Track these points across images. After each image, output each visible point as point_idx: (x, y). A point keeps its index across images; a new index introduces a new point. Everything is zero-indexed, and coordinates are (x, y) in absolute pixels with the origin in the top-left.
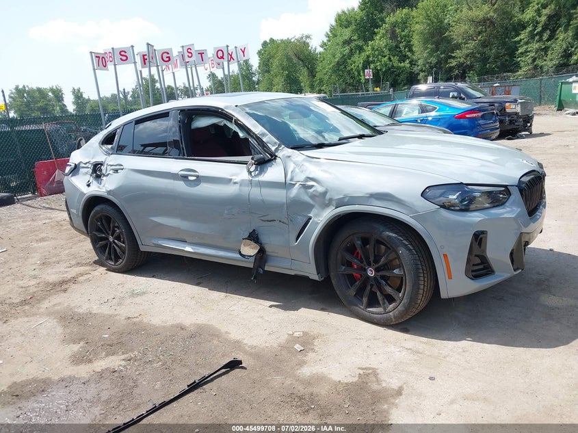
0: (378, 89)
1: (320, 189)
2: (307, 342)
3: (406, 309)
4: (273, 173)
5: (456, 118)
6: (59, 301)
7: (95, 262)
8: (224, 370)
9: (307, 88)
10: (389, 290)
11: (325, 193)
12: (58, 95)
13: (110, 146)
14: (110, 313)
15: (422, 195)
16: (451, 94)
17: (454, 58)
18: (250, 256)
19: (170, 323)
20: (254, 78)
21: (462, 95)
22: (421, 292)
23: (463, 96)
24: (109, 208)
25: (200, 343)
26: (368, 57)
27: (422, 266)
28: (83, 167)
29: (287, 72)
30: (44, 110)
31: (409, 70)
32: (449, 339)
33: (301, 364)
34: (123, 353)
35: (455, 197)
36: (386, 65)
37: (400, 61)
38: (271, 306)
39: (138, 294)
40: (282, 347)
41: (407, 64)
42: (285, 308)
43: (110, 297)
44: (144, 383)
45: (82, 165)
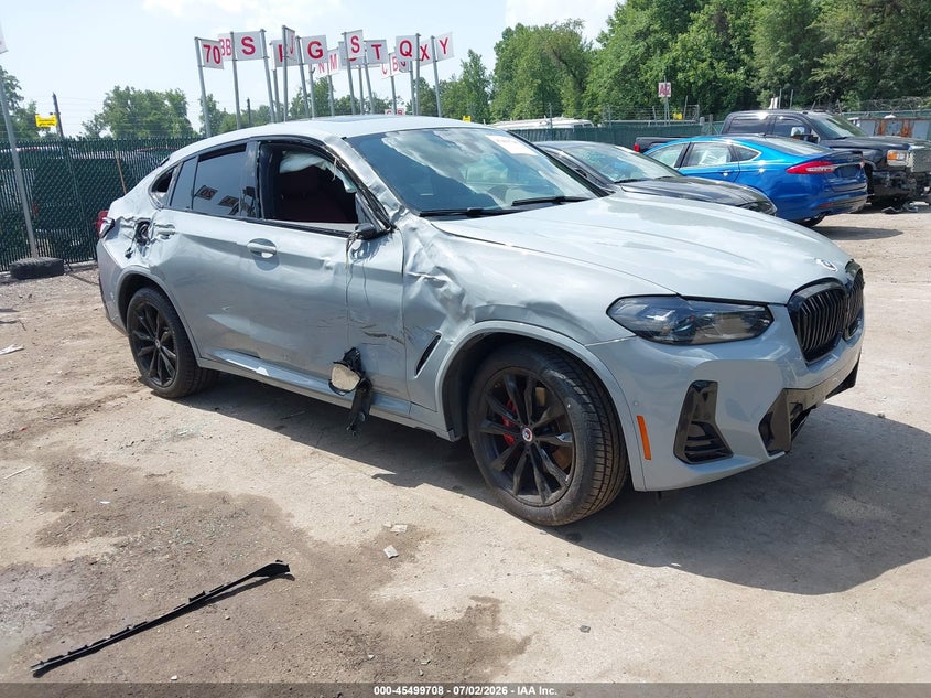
0: (680, 116)
1: (454, 289)
2: (407, 544)
3: (573, 503)
4: (387, 256)
5: (791, 172)
6: (64, 438)
7: (140, 379)
8: (258, 579)
9: (571, 110)
10: (551, 468)
11: (461, 296)
12: (179, 103)
13: (162, 195)
14: (128, 464)
15: (609, 311)
16: (794, 131)
17: (822, 66)
18: (347, 392)
19: (209, 490)
20: (486, 89)
21: (813, 133)
22: (599, 476)
23: (815, 135)
24: (155, 294)
25: (241, 528)
26: (675, 60)
27: (603, 432)
28: (125, 226)
29: (539, 81)
30: (156, 127)
31: (742, 85)
32: (642, 563)
33: (383, 581)
34: (119, 534)
35: (662, 318)
36: (704, 76)
37: (728, 69)
38: (375, 477)
39: (181, 437)
40: (365, 547)
41: (740, 75)
42: (396, 481)
43: (138, 439)
44: (130, 587)
45: (123, 222)
